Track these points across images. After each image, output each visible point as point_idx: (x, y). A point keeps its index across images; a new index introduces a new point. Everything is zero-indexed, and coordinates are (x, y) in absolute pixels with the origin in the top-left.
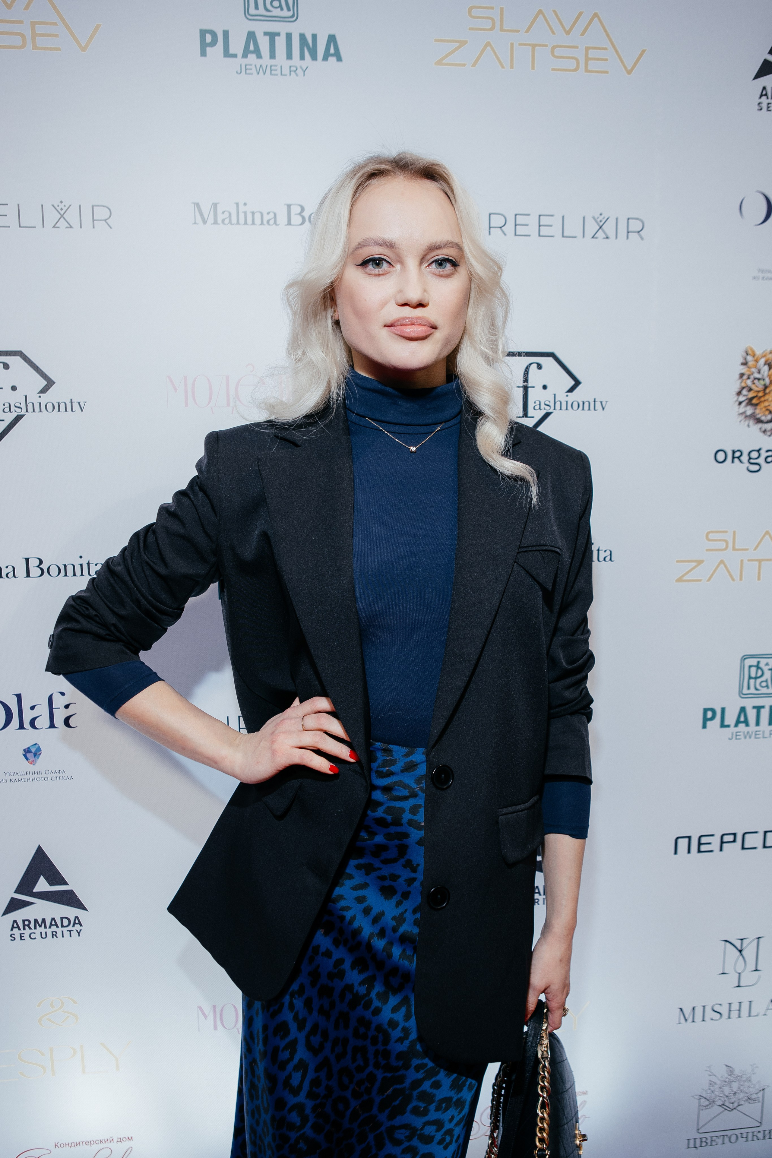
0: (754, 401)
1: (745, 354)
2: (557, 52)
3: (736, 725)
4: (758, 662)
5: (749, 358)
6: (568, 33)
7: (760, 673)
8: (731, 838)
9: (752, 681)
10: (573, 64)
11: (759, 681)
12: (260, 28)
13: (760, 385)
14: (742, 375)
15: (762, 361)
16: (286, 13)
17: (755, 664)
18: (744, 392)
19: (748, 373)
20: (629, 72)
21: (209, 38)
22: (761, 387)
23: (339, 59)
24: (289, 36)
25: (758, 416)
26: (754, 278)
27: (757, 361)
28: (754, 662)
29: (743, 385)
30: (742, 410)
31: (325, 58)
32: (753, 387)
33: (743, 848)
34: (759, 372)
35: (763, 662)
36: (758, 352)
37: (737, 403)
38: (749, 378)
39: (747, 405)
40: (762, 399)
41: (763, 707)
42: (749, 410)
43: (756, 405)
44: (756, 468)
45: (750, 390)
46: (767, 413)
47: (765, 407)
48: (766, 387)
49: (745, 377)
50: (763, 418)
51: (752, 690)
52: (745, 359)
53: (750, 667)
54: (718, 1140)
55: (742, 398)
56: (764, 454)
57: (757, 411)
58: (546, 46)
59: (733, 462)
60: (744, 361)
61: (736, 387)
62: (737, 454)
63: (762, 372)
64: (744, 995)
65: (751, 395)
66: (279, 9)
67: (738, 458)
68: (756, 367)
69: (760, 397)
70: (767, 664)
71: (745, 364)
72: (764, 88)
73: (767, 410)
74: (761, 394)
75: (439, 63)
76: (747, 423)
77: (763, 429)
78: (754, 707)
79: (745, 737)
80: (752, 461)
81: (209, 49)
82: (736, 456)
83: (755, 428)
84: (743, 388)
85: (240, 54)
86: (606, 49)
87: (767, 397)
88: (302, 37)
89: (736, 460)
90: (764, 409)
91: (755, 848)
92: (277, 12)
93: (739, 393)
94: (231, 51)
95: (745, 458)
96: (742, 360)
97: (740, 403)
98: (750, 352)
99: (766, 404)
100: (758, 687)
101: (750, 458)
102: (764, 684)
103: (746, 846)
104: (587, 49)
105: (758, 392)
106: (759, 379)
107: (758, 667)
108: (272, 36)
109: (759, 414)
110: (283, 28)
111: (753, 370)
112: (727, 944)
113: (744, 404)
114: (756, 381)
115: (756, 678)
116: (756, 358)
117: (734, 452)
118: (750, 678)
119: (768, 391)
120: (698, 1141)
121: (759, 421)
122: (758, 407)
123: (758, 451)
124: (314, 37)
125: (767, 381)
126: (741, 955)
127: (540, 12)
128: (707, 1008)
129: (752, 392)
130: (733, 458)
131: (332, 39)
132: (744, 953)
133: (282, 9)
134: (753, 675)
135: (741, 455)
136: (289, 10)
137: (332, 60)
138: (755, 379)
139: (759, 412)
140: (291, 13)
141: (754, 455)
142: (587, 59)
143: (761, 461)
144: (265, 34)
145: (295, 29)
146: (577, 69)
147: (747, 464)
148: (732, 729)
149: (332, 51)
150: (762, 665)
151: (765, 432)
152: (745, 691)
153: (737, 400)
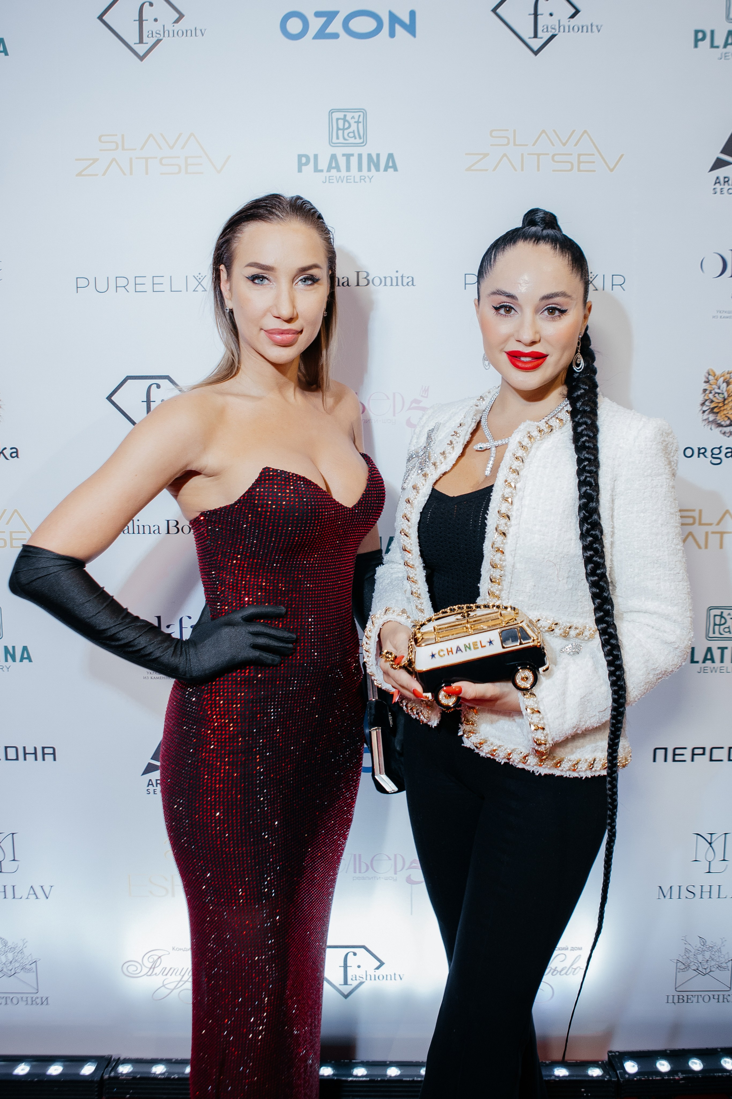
0: (715, 410)
1: (707, 375)
2: (556, 158)
3: (704, 662)
4: (722, 613)
5: (711, 378)
6: (564, 144)
7: (723, 621)
8: (700, 751)
9: (717, 627)
10: (568, 166)
11: (722, 627)
12: (339, 152)
13: (719, 398)
14: (705, 390)
15: (721, 380)
16: (358, 141)
17: (719, 614)
18: (707, 403)
19: (710, 389)
20: (612, 170)
21: (304, 160)
22: (721, 400)
23: (396, 170)
24: (360, 156)
25: (719, 422)
26: (714, 317)
27: (717, 380)
28: (718, 612)
29: (706, 398)
30: (705, 417)
31: (386, 170)
32: (714, 399)
33: (711, 760)
34: (719, 388)
35: (726, 613)
36: (718, 373)
37: (702, 411)
38: (711, 393)
39: (709, 413)
40: (722, 409)
41: (726, 648)
42: (712, 417)
43: (718, 413)
44: (718, 461)
45: (712, 401)
46: (726, 419)
47: (724, 414)
48: (725, 400)
49: (707, 392)
50: (723, 423)
51: (717, 635)
52: (708, 378)
53: (715, 616)
54: (692, 999)
55: (705, 408)
56: (724, 451)
57: (718, 418)
58: (548, 154)
59: (699, 457)
60: (707, 380)
61: (701, 398)
62: (702, 451)
63: (721, 388)
64: (713, 880)
65: (713, 405)
66: (353, 138)
67: (703, 453)
68: (716, 384)
69: (721, 407)
70: (729, 614)
71: (707, 382)
72: (718, 178)
73: (726, 417)
74: (721, 405)
75: (469, 169)
76: (709, 427)
77: (723, 432)
78: (719, 648)
79: (712, 672)
80: (714, 456)
81: (303, 168)
82: (702, 452)
83: (717, 431)
84: (706, 400)
85: (325, 169)
86: (593, 155)
87: (725, 407)
88: (369, 156)
89: (701, 455)
90: (724, 416)
91: (721, 760)
92: (352, 140)
93: (703, 404)
94: (319, 168)
95: (708, 454)
96: (704, 379)
97: (704, 412)
98: (711, 373)
99: (725, 412)
100: (722, 632)
101: (713, 454)
102: (727, 630)
103: (713, 758)
104: (579, 155)
105: (719, 403)
106: (719, 393)
107: (721, 616)
108: (348, 157)
109: (719, 420)
110: (356, 151)
111: (714, 386)
112: (699, 836)
113: (707, 412)
114: (716, 395)
115: (720, 625)
116: (716, 377)
117: (699, 449)
118: (715, 625)
119: (726, 402)
120: (676, 998)
121: (720, 425)
122: (719, 415)
123: (720, 448)
124: (378, 155)
125: (726, 395)
126: (711, 846)
127: (543, 131)
128: (682, 888)
129: (714, 403)
130: (699, 453)
131: (391, 156)
132: (713, 845)
133: (355, 138)
134: (717, 622)
135: (705, 451)
136: (360, 138)
137: (391, 170)
138: (716, 393)
139: (720, 419)
140: (361, 141)
141: (716, 451)
142: (579, 162)
143: (722, 456)
144: (344, 155)
145: (364, 151)
146: (571, 170)
147: (711, 459)
148: (701, 665)
149: (391, 164)
150: (724, 615)
151: (724, 433)
152: (711, 635)
153: (701, 410)
